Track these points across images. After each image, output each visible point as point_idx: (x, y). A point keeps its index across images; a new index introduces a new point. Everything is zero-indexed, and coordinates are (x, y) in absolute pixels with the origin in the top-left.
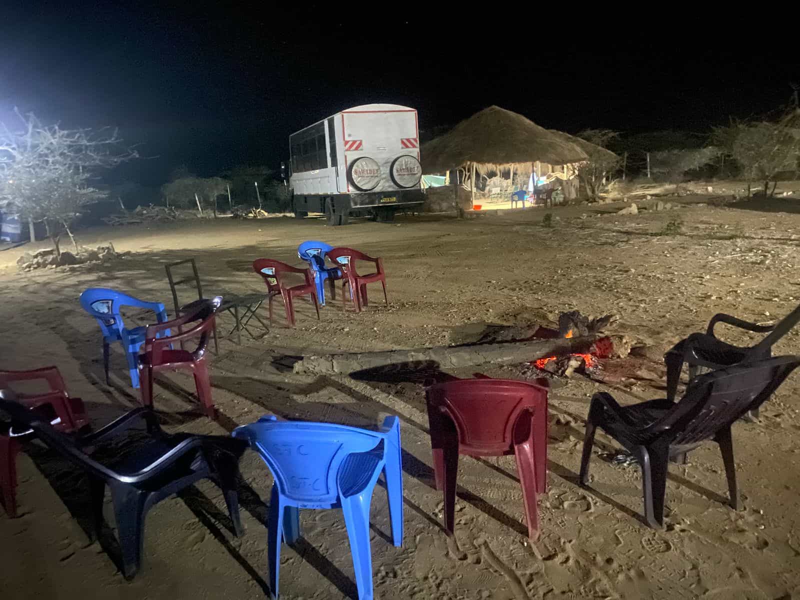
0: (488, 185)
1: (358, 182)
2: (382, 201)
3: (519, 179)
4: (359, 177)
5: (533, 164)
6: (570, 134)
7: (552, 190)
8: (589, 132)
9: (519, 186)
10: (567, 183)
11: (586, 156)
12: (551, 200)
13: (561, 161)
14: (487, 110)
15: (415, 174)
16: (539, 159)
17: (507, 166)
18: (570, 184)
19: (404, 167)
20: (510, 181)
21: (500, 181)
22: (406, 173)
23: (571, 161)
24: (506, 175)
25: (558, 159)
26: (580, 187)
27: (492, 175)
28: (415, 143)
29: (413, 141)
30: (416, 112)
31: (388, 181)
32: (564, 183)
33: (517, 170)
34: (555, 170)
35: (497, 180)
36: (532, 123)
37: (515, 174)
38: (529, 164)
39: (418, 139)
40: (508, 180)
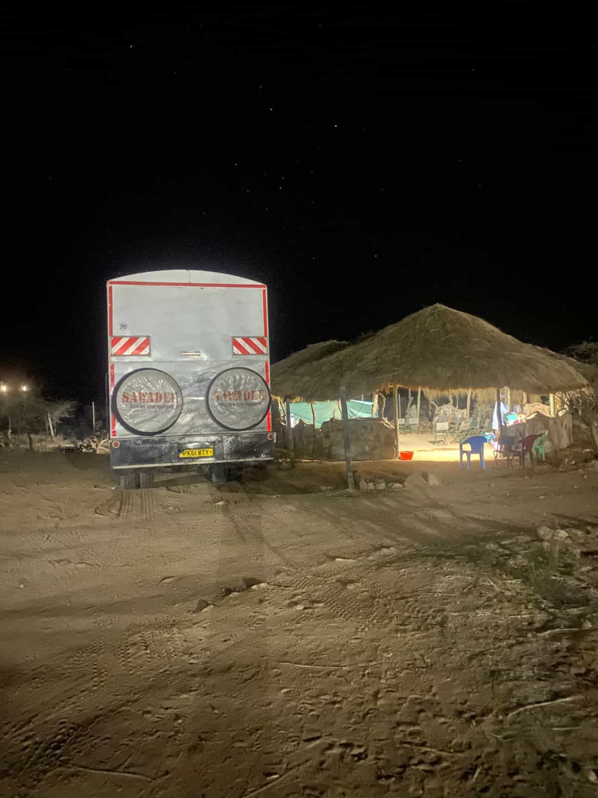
0: (437, 415)
1: (132, 417)
2: (181, 455)
3: (481, 409)
4: (131, 407)
5: (498, 391)
6: (553, 351)
7: (533, 438)
8: (585, 346)
9: (479, 419)
10: (555, 423)
11: (585, 382)
12: (531, 454)
13: (545, 387)
14: (428, 310)
15: (255, 404)
16: (508, 384)
17: (462, 391)
18: (559, 425)
19: (231, 390)
20: (466, 412)
21: (453, 411)
22: (235, 402)
23: (564, 389)
24: (461, 403)
25: (540, 384)
26: (574, 426)
27: (444, 401)
28: (261, 346)
29: (256, 342)
30: (266, 289)
31: (201, 416)
32: (551, 423)
33: (476, 397)
34: (531, 400)
35: (448, 409)
36: (496, 329)
37: (473, 402)
38: (493, 391)
39: (267, 339)
40: (464, 411)
